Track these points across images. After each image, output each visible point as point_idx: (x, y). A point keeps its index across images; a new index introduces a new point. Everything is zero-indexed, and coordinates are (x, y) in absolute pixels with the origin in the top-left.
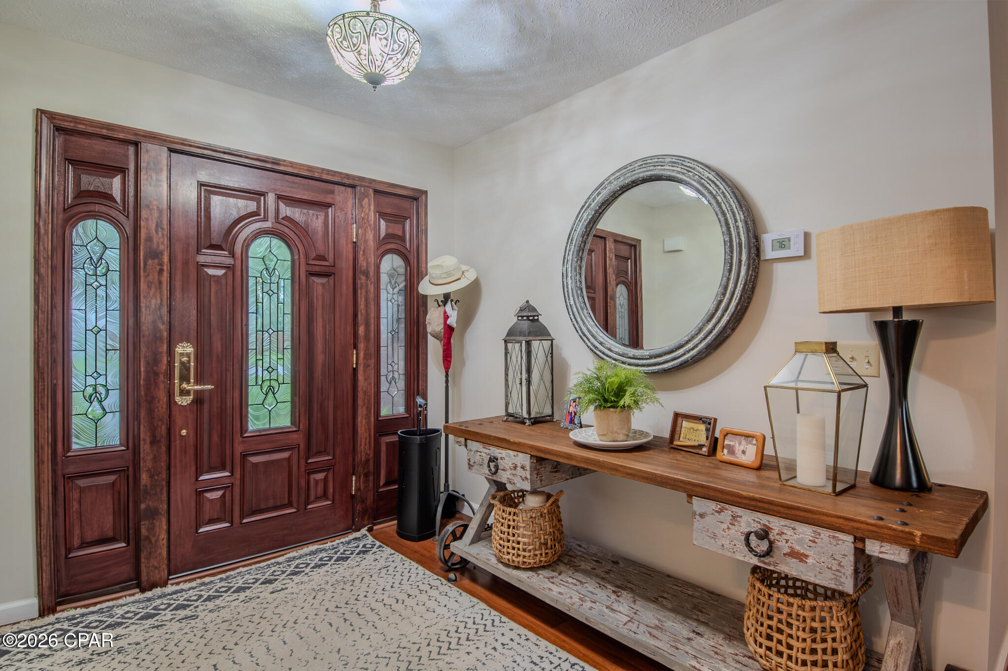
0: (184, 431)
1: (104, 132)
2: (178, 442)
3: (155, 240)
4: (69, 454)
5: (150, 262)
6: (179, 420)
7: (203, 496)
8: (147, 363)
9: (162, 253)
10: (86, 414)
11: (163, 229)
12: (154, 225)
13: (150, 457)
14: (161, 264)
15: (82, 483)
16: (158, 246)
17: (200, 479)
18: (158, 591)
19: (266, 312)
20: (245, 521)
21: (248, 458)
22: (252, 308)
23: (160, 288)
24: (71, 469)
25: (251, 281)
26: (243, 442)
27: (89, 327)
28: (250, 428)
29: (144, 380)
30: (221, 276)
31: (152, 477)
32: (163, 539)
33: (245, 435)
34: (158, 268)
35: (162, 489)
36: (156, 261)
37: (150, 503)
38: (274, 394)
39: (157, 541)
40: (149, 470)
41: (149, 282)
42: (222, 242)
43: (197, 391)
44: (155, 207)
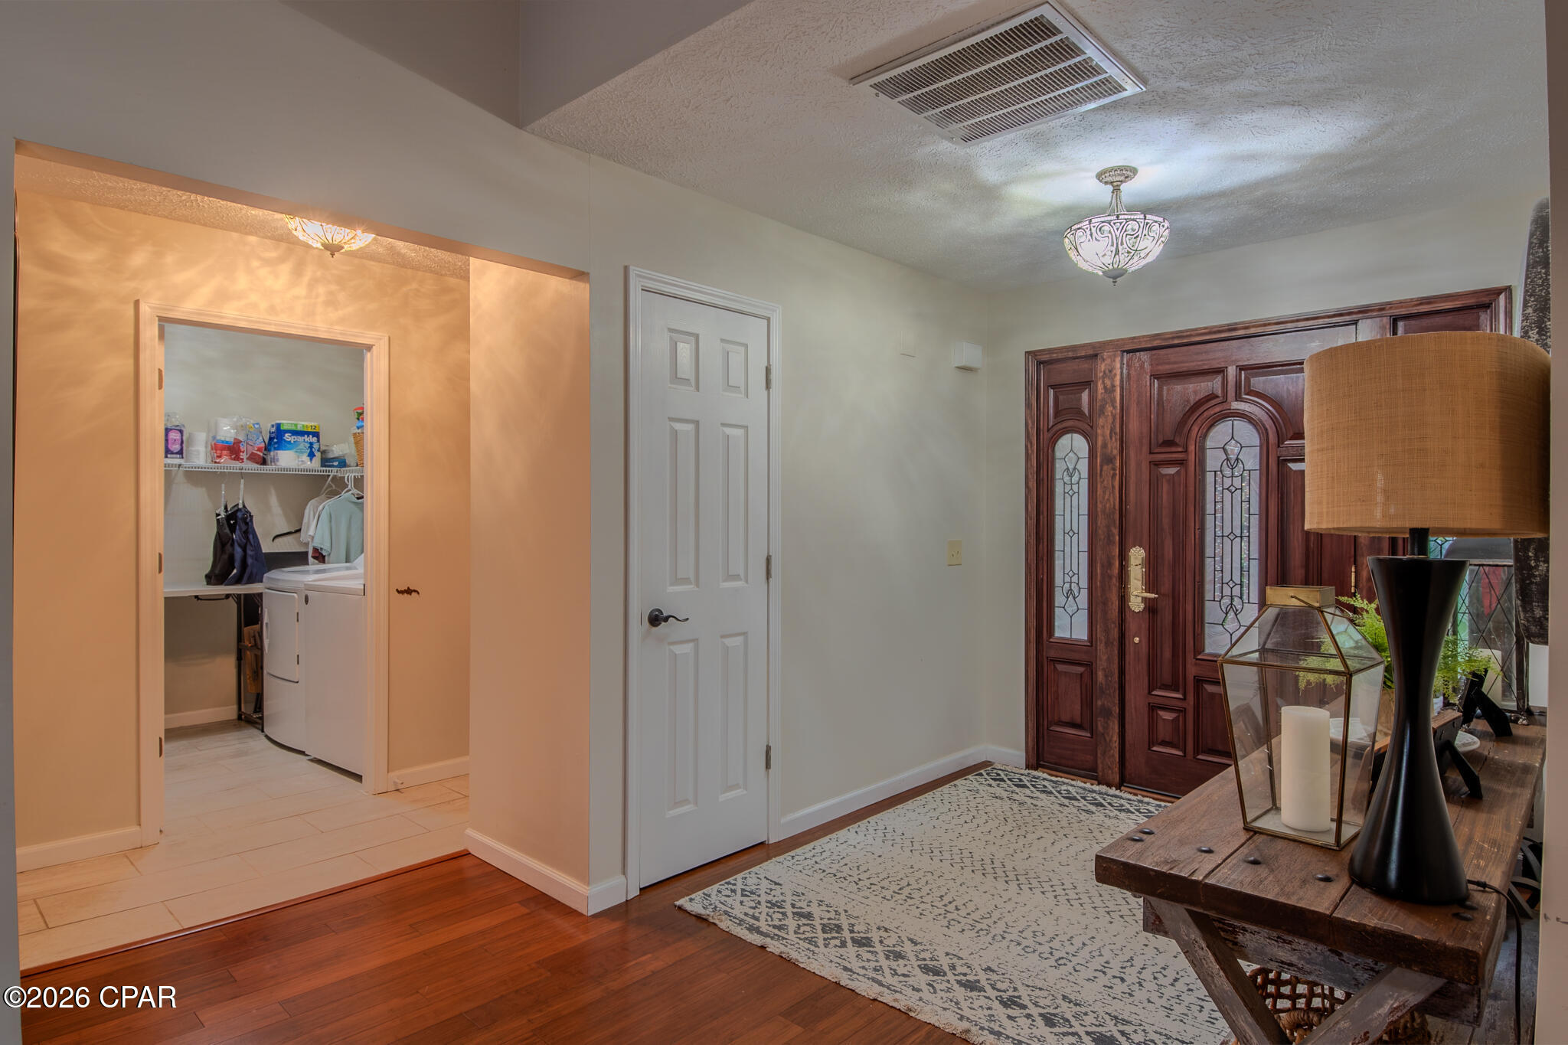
0: (1138, 639)
1: (1070, 354)
2: (1132, 649)
3: (1109, 446)
4: (1051, 640)
5: (1105, 468)
6: (1132, 625)
7: (1157, 714)
8: (1102, 566)
9: (1115, 458)
10: (1064, 607)
11: (1116, 434)
12: (1109, 432)
13: (1104, 658)
14: (1114, 469)
15: (1060, 667)
16: (1112, 451)
17: (1153, 693)
18: (1104, 788)
19: (1227, 516)
20: (1200, 757)
21: (1205, 686)
22: (1210, 508)
23: (1113, 492)
24: (1052, 654)
25: (1210, 477)
26: (1196, 664)
27: (1066, 531)
28: (1207, 651)
29: (1100, 582)
30: (1173, 475)
31: (1106, 676)
32: (1116, 742)
33: (1199, 657)
34: (1112, 472)
35: (1115, 691)
36: (1111, 466)
37: (1106, 703)
38: (1236, 615)
39: (1110, 741)
40: (1104, 670)
41: (1105, 487)
42: (1175, 436)
43: (1149, 599)
44: (1110, 414)
